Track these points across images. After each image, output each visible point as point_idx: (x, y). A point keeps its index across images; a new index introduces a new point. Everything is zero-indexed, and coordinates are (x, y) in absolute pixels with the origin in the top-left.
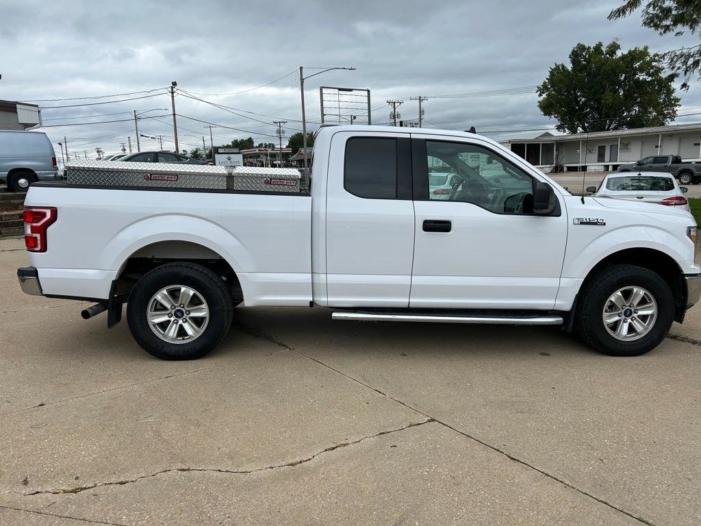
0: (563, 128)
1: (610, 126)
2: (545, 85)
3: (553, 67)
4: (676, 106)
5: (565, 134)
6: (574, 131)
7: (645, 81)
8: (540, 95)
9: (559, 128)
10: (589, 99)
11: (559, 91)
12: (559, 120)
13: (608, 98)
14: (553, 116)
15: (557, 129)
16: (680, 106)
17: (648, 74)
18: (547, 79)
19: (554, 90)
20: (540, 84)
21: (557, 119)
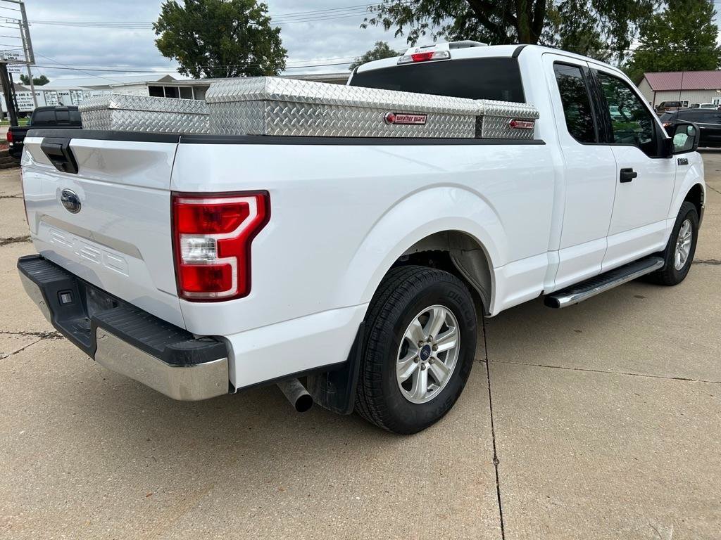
0: (185, 72)
1: (230, 73)
2: (160, 22)
3: (166, 3)
4: (284, 56)
5: (189, 78)
6: (197, 75)
7: (257, 29)
8: (157, 33)
9: (181, 71)
10: (207, 43)
11: (177, 31)
12: (180, 63)
13: (226, 44)
14: (174, 58)
15: (179, 72)
16: (287, 57)
17: (258, 23)
18: (161, 15)
19: (171, 29)
20: (156, 20)
21: (178, 62)
